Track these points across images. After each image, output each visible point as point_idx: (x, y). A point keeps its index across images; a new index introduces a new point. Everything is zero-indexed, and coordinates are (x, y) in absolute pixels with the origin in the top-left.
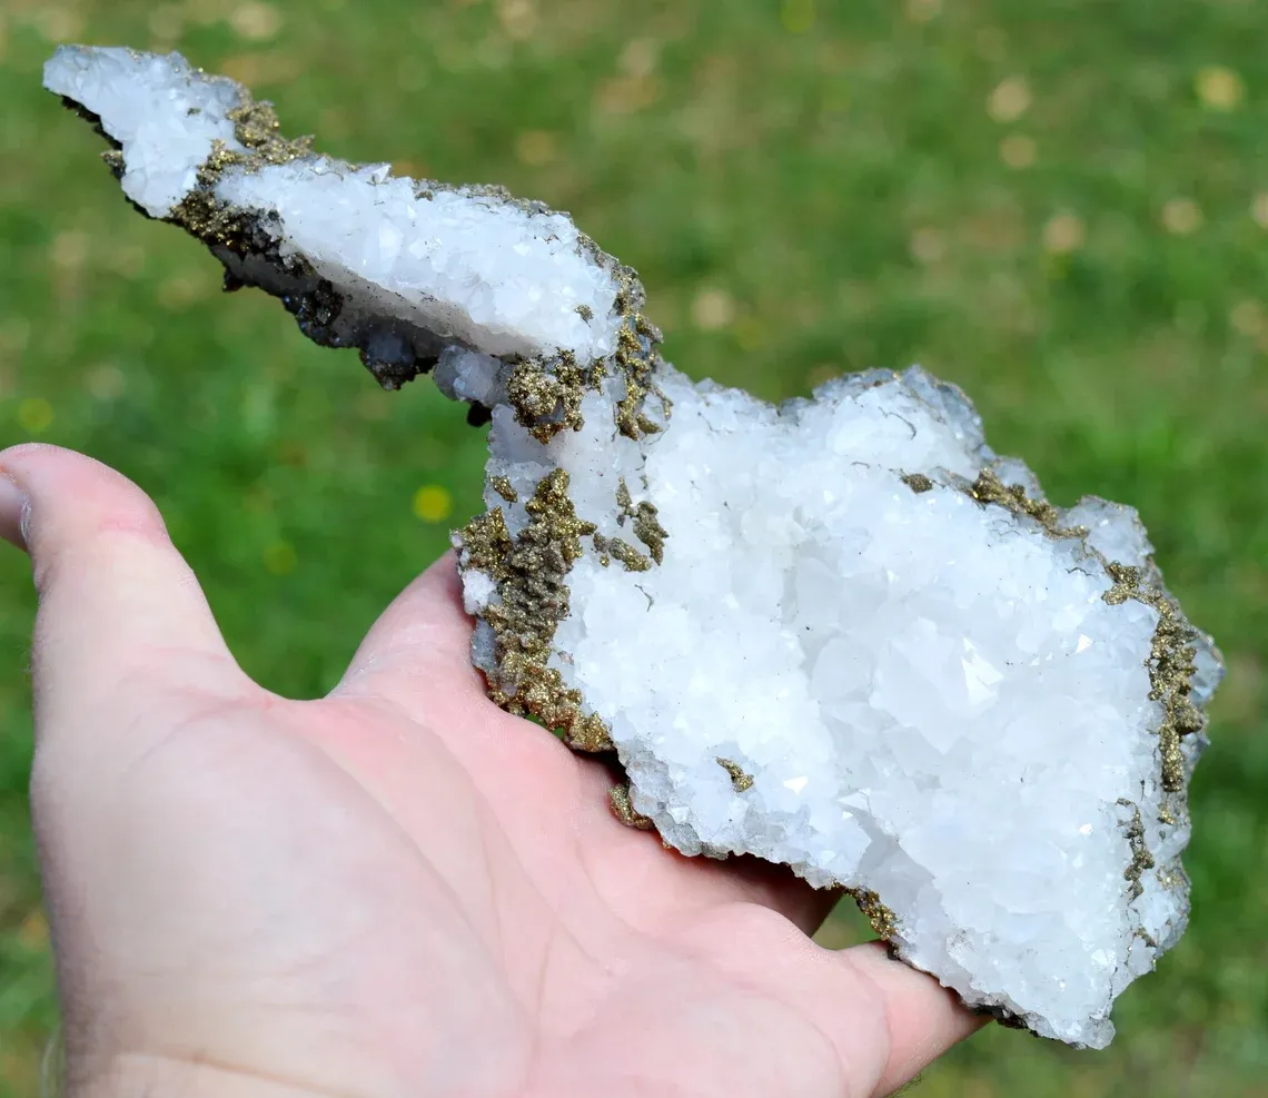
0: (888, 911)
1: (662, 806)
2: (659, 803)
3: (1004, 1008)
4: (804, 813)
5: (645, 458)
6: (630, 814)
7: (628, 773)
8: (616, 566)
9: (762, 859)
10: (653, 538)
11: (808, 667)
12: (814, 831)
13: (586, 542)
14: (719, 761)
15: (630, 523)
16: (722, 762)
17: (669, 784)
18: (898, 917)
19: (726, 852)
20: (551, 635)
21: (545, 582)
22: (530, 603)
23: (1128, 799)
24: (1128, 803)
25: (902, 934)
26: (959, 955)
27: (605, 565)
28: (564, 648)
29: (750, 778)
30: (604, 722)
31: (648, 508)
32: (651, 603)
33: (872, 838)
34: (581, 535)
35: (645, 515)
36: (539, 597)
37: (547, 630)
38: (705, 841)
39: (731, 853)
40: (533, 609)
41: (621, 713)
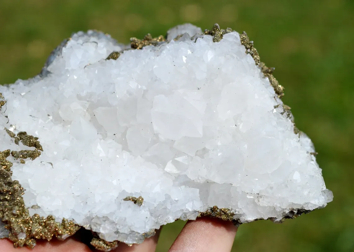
0: (225, 210)
1: (117, 232)
2: (115, 232)
3: (293, 209)
4: (168, 197)
5: (7, 117)
6: (107, 245)
7: (94, 230)
8: (28, 161)
9: (168, 224)
10: (34, 143)
11: (125, 148)
12: (177, 201)
13: (10, 158)
14: (125, 200)
15: (20, 143)
16: (126, 199)
17: (113, 223)
18: (230, 208)
19: (154, 231)
20: (23, 203)
21: (6, 184)
22: (6, 197)
23: (277, 105)
24: (278, 106)
25: (237, 213)
26: (263, 203)
27: (23, 163)
28: (32, 204)
29: (140, 197)
30: (69, 220)
31: (22, 134)
32: (52, 164)
33: (198, 188)
34: (6, 157)
35: (23, 137)
36: (8, 192)
37: (20, 202)
38: (143, 232)
39: (156, 230)
40: (9, 198)
41: (73, 212)
